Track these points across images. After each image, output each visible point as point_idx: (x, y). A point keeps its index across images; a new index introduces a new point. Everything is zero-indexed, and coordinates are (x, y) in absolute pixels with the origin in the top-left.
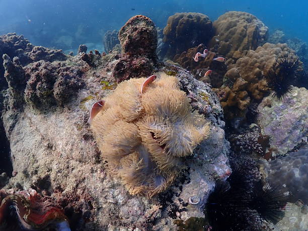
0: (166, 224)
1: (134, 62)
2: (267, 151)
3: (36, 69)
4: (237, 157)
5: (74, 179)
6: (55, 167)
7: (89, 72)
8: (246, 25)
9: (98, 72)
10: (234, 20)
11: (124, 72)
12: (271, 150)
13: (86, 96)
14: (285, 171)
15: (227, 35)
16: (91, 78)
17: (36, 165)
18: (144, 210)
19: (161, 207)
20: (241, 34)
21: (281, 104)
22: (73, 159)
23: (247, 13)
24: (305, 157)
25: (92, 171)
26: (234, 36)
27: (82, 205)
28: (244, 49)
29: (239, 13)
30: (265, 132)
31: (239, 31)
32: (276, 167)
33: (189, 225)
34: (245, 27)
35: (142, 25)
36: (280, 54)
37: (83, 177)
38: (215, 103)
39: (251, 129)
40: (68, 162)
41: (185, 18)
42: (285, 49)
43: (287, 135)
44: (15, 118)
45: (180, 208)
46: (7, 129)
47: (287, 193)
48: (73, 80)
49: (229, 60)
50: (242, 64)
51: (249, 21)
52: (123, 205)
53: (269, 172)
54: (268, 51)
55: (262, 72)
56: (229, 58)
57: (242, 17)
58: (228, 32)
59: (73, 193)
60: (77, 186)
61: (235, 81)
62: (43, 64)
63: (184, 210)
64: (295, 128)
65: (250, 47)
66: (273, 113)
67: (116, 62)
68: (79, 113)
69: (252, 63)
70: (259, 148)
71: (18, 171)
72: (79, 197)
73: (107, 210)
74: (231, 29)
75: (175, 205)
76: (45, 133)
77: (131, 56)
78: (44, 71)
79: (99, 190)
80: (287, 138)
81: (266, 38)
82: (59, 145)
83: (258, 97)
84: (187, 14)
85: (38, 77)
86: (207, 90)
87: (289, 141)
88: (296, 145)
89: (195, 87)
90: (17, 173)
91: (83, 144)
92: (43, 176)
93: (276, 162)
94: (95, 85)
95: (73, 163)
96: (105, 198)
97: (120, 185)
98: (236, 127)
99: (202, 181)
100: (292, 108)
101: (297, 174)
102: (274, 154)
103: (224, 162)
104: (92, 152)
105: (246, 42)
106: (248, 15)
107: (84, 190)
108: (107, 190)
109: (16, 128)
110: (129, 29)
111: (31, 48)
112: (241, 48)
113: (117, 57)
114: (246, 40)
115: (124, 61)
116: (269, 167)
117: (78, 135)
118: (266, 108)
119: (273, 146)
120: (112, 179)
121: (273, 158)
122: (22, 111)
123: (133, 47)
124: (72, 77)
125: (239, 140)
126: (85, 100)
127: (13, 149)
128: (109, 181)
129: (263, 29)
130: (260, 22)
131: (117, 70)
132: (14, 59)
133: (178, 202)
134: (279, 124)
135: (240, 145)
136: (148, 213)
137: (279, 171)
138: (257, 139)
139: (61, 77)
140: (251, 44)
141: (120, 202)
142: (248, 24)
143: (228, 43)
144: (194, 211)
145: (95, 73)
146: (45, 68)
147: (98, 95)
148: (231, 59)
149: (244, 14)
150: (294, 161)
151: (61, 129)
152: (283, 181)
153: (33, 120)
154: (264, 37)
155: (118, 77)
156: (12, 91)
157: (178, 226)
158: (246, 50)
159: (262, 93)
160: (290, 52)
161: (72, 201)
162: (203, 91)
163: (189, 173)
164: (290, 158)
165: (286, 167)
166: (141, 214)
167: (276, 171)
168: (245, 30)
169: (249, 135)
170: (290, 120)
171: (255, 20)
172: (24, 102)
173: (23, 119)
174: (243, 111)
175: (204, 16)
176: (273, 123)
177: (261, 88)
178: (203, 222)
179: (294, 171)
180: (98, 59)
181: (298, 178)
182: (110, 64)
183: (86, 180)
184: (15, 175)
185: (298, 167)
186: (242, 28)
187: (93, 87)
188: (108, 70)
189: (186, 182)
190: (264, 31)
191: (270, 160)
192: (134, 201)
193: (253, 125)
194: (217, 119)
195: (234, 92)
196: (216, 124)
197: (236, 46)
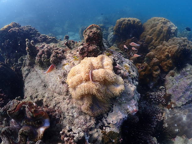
0: (97, 132)
1: (90, 48)
2: (169, 104)
3: (42, 48)
4: (150, 106)
5: (55, 102)
6: (46, 95)
7: (68, 51)
8: (163, 26)
9: (73, 52)
10: (155, 23)
11: (85, 52)
12: (171, 103)
13: (65, 63)
14: (177, 116)
15: (151, 32)
16: (69, 54)
17: (37, 94)
18: (86, 123)
19: (95, 122)
20: (159, 31)
21: (179, 75)
22: (55, 92)
23: (164, 19)
24: (191, 108)
25: (64, 99)
26: (155, 32)
27: (56, 115)
28: (160, 41)
29: (159, 18)
30: (169, 92)
31: (158, 29)
32: (172, 113)
33: (109, 135)
34: (162, 27)
35: (94, 30)
36: (182, 44)
37: (59, 101)
38: (133, 71)
39: (160, 89)
40: (53, 94)
41: (126, 21)
42: (186, 41)
43: (181, 94)
44: (29, 71)
45: (106, 125)
46: (24, 76)
47: (177, 130)
48: (60, 55)
49: (151, 47)
50: (158, 50)
51: (165, 23)
52: (76, 118)
53: (168, 116)
54: (175, 42)
55: (170, 55)
56: (151, 45)
57: (161, 21)
58: (152, 30)
59: (53, 108)
60: (56, 105)
61: (152, 60)
62: (46, 46)
63: (108, 126)
64: (187, 90)
65: (165, 39)
66: (174, 80)
67: (81, 47)
68: (61, 71)
69: (163, 49)
70: (164, 101)
71: (27, 96)
72: (56, 111)
73: (68, 119)
74: (153, 28)
75: (103, 123)
76: (44, 79)
77: (89, 45)
78: (46, 49)
79: (66, 109)
80: (182, 96)
81: (175, 34)
82: (50, 85)
83: (166, 70)
84: (127, 19)
85: (43, 52)
86: (129, 64)
87: (183, 98)
88: (187, 101)
89: (122, 62)
90: (26, 97)
91: (61, 86)
92: (40, 99)
93: (173, 111)
94: (70, 58)
95: (55, 94)
96: (68, 113)
97: (76, 107)
98: (151, 87)
99: (119, 112)
100: (186, 78)
101: (184, 118)
102: (173, 106)
103: (134, 104)
104: (65, 90)
105: (162, 36)
106: (165, 20)
107: (59, 108)
108: (69, 109)
109: (29, 76)
110: (88, 31)
111: (39, 35)
112: (159, 40)
113: (82, 45)
114: (162, 35)
115: (85, 47)
116: (169, 113)
117: (59, 81)
118: (171, 77)
119: (173, 101)
120: (73, 104)
121: (172, 108)
122: (33, 67)
123: (90, 40)
124: (60, 53)
125: (152, 95)
126: (65, 65)
127: (26, 85)
128: (71, 105)
129: (173, 28)
130: (172, 24)
131: (81, 51)
132: (31, 41)
133: (105, 122)
134: (177, 87)
135: (152, 98)
136: (88, 124)
137: (174, 116)
138: (163, 96)
139: (54, 53)
140: (165, 37)
141: (75, 116)
142: (164, 25)
143: (151, 36)
144: (113, 128)
145: (71, 52)
146: (47, 48)
147: (71, 63)
148: (152, 46)
149: (162, 19)
150: (184, 111)
151: (52, 78)
152: (175, 122)
153: (38, 72)
154: (174, 33)
155: (82, 55)
156: (29, 57)
157: (103, 134)
158: (162, 41)
159: (168, 68)
160: (188, 43)
161: (52, 112)
162: (126, 64)
163: (113, 107)
164: (182, 109)
165: (179, 114)
166: (84, 124)
167: (172, 116)
168: (162, 29)
169: (158, 93)
170: (184, 85)
171: (169, 23)
172: (34, 63)
173: (33, 71)
174: (156, 78)
175: (137, 20)
176: (174, 87)
177: (168, 64)
178: (117, 135)
179: (183, 117)
180: (73, 45)
181: (185, 121)
182: (79, 48)
183: (60, 103)
184: (26, 98)
185: (185, 114)
186: (160, 28)
187: (69, 59)
188: (77, 51)
189: (110, 111)
190: (174, 30)
191: (170, 109)
192: (82, 117)
193: (161, 87)
194: (133, 80)
195: (150, 66)
196: (131, 83)
197: (155, 39)
